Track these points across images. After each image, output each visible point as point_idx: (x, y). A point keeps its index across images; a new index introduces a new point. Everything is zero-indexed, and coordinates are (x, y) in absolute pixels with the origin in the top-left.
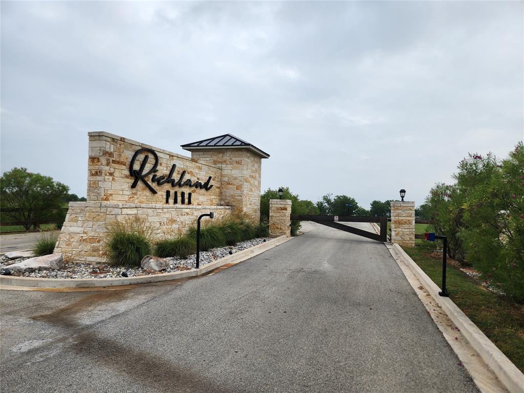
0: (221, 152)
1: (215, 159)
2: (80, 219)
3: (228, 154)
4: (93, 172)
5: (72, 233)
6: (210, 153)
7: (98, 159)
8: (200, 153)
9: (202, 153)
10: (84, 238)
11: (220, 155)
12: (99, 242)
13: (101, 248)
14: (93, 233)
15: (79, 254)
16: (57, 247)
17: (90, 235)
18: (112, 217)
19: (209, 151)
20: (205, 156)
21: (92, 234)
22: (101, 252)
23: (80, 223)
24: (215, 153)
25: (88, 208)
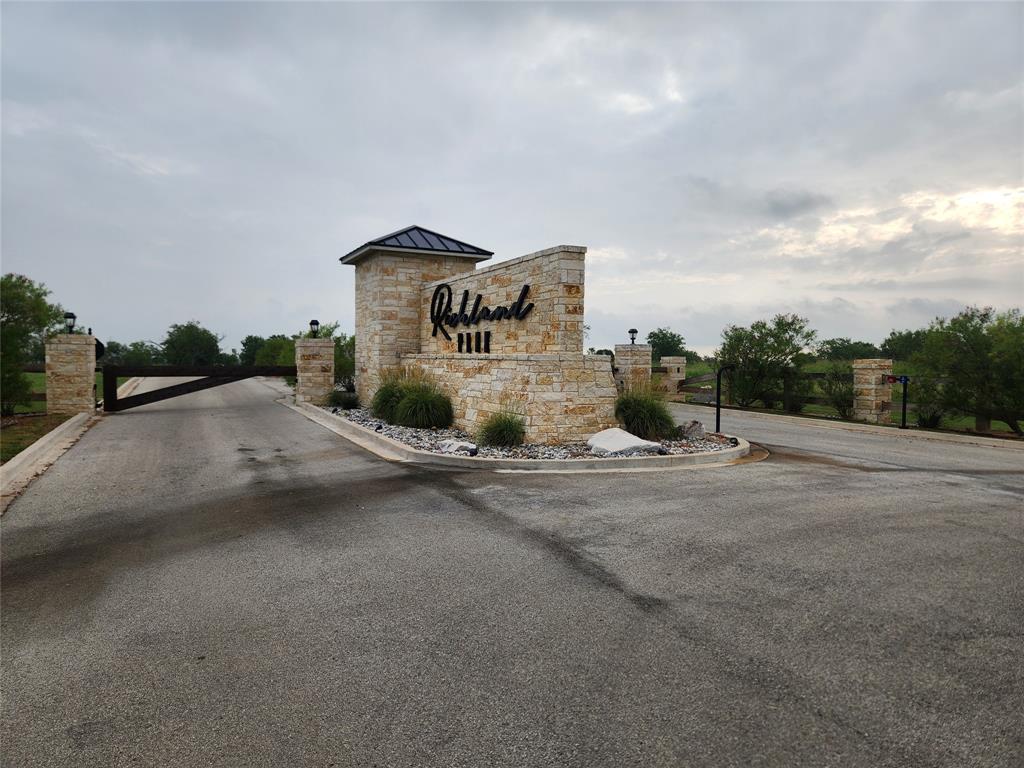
0: (436, 261)
1: (425, 272)
2: (555, 379)
3: (449, 265)
4: (571, 308)
5: (548, 401)
6: (416, 260)
7: (578, 288)
8: (398, 259)
9: (401, 259)
10: (571, 408)
11: (433, 267)
12: (593, 411)
13: (599, 420)
14: (582, 400)
15: (569, 431)
16: (531, 425)
17: (578, 402)
18: (603, 374)
19: (413, 257)
20: (407, 265)
21: (579, 401)
22: (601, 426)
23: (557, 386)
24: (425, 262)
25: (565, 363)
